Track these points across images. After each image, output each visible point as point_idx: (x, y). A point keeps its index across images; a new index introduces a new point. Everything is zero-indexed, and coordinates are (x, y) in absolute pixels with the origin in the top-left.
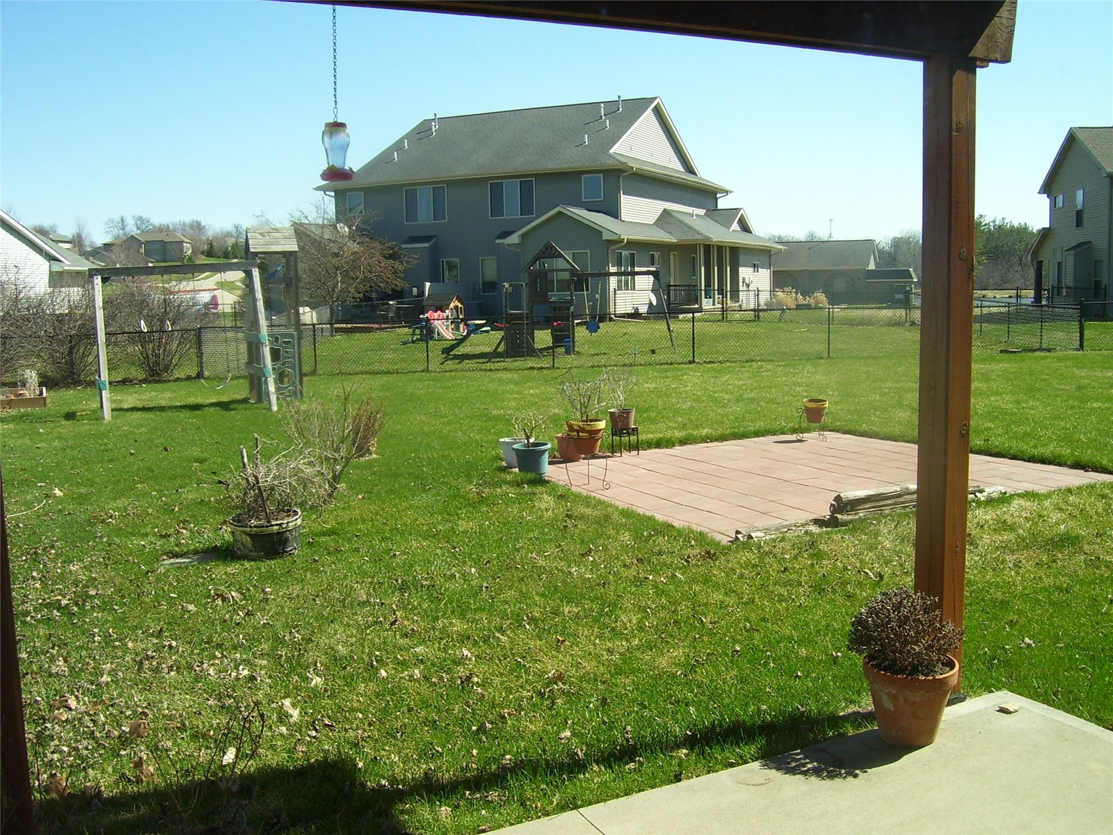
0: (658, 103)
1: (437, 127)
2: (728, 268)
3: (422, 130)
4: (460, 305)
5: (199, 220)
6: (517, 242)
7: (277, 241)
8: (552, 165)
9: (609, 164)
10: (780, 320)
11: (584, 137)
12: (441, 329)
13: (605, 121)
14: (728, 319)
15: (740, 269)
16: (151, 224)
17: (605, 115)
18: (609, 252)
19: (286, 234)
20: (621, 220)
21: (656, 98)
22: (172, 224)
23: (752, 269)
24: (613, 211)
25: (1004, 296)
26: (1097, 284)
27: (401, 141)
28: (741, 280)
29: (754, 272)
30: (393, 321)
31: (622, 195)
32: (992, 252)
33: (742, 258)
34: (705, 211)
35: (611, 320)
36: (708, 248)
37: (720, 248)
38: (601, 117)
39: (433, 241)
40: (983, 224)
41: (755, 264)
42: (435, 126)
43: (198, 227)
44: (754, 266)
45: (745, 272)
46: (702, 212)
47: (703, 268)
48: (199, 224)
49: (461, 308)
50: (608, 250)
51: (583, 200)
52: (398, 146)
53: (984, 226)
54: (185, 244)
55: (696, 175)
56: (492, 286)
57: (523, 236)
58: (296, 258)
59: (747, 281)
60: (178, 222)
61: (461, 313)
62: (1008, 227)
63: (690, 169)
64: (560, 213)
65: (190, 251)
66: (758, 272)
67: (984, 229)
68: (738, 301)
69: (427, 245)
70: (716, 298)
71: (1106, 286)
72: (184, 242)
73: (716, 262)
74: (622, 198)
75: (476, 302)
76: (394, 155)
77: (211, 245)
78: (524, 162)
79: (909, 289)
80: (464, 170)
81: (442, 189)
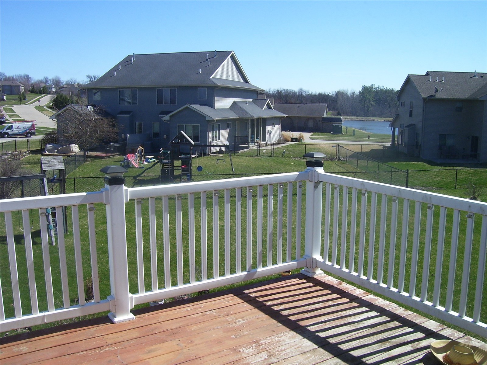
0: (233, 53)
1: (134, 59)
2: (261, 127)
3: (127, 61)
4: (142, 149)
5: (28, 74)
6: (168, 119)
7: (55, 165)
8: (185, 83)
9: (210, 84)
10: (282, 156)
11: (199, 70)
12: (133, 163)
13: (209, 62)
14: (260, 155)
15: (267, 127)
16: (5, 76)
17: (209, 59)
18: (209, 125)
19: (59, 161)
20: (214, 108)
21: (232, 51)
22: (16, 76)
23: (272, 126)
24: (211, 105)
25: (382, 120)
26: (417, 143)
27: (118, 65)
28: (267, 132)
29: (273, 127)
30: (113, 152)
31: (215, 98)
32: (377, 100)
33: (267, 122)
34: (252, 100)
35: (209, 154)
36: (252, 120)
37: (258, 120)
38: (207, 59)
39: (132, 113)
40: (374, 88)
41: (273, 124)
42: (133, 59)
43: (27, 78)
44: (273, 125)
45: (269, 128)
46: (251, 100)
47: (250, 129)
48: (28, 76)
49: (143, 149)
50: (208, 124)
51: (198, 99)
52: (116, 68)
53: (374, 89)
54: (21, 87)
55: (249, 83)
56: (156, 135)
57: (171, 117)
58: (64, 172)
59: (270, 132)
60: (18, 75)
61: (143, 152)
62: (385, 90)
63: (246, 81)
64: (187, 108)
65: (24, 91)
66: (274, 127)
67: (374, 90)
68: (266, 141)
69: (128, 116)
70: (256, 140)
71: (420, 145)
72: (20, 86)
73: (256, 125)
74: (215, 99)
75: (150, 142)
76: (114, 73)
77: (33, 87)
78: (173, 81)
79: (340, 127)
80: (146, 83)
81: (136, 92)
